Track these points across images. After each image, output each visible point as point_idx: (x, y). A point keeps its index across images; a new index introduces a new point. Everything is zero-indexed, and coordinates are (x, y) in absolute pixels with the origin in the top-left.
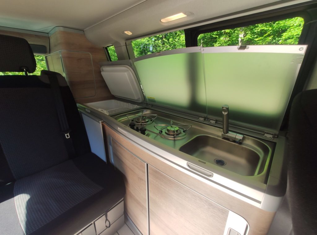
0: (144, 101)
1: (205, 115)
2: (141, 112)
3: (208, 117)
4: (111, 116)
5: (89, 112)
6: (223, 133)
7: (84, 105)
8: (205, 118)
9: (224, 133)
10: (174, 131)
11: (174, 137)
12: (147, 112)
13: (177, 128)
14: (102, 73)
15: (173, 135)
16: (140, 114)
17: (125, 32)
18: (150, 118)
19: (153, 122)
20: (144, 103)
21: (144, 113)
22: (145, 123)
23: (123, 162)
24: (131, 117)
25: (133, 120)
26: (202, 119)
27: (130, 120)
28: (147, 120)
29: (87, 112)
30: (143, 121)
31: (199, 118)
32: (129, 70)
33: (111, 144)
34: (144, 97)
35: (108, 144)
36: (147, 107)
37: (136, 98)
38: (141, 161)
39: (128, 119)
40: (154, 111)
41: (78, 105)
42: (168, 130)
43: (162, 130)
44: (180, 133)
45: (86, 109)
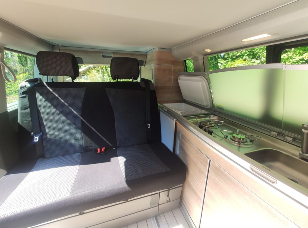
0: (212, 107)
1: (280, 130)
2: (209, 117)
3: (282, 132)
4: (184, 117)
5: (166, 110)
6: (301, 152)
7: (162, 105)
8: (279, 134)
9: (303, 152)
10: (240, 138)
11: (239, 144)
12: (214, 118)
13: (243, 137)
14: (179, 81)
15: (239, 142)
16: (207, 119)
17: (205, 50)
18: (217, 124)
19: (219, 127)
20: (212, 110)
21: (211, 118)
22: (211, 127)
23: (187, 155)
24: (200, 120)
25: (200, 123)
26: (274, 134)
27: (198, 122)
28: (213, 125)
29: (164, 111)
30: (210, 125)
31: (271, 132)
32: (203, 80)
33: (179, 139)
34: (213, 104)
35: (177, 138)
36: (214, 114)
37: (205, 104)
38: (205, 157)
39: (197, 121)
40: (220, 118)
41: (158, 104)
42: (233, 137)
43: (228, 136)
44: (246, 142)
45: (164, 109)
